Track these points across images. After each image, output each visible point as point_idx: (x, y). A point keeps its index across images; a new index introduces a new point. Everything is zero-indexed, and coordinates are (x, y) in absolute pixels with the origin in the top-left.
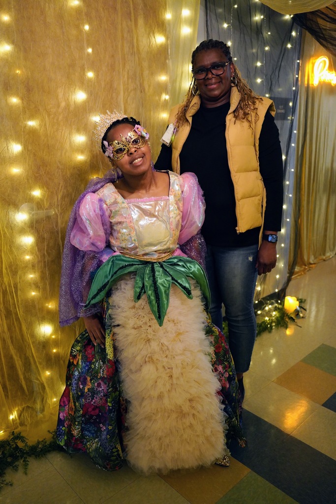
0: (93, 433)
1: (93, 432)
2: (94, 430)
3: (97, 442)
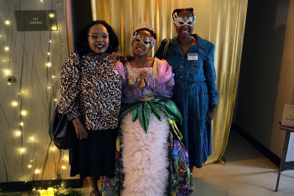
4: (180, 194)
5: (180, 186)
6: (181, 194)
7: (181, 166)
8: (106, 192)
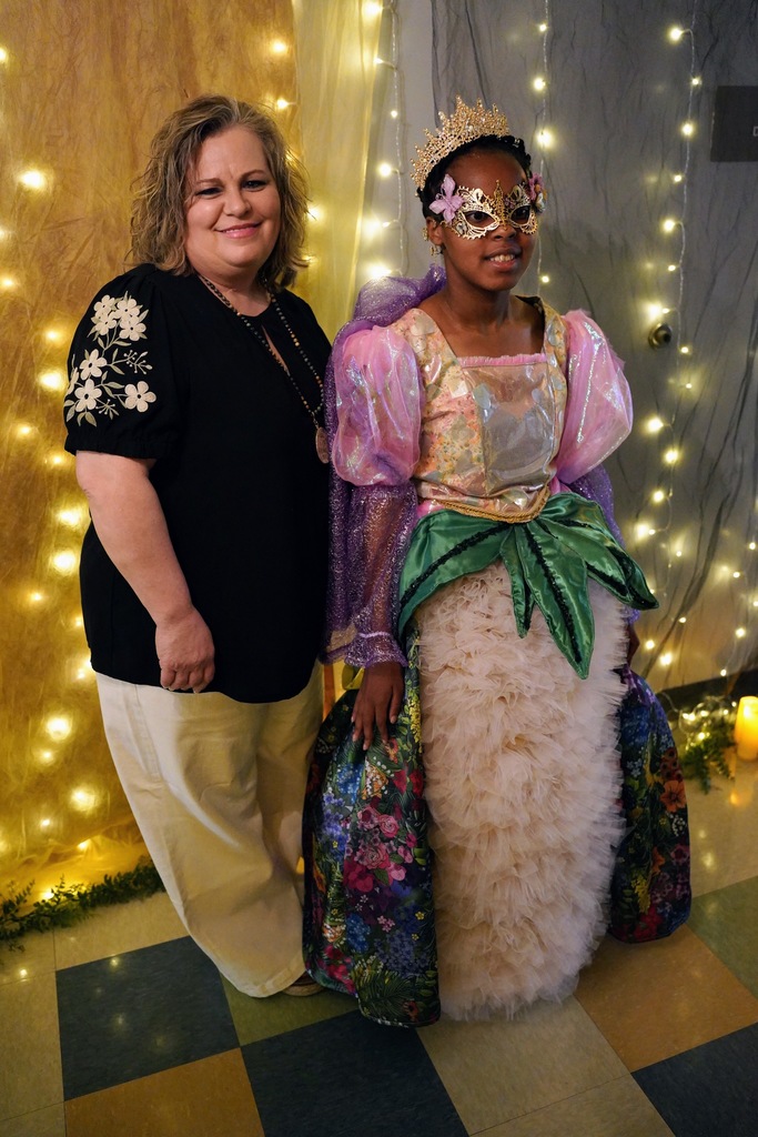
0: (363, 943)
1: (362, 939)
2: (364, 934)
3: (374, 965)
4: (675, 888)
5: (672, 854)
6: (679, 887)
7: (665, 767)
8: (382, 956)
